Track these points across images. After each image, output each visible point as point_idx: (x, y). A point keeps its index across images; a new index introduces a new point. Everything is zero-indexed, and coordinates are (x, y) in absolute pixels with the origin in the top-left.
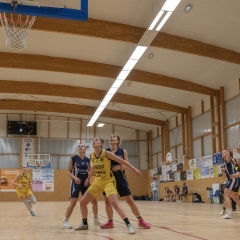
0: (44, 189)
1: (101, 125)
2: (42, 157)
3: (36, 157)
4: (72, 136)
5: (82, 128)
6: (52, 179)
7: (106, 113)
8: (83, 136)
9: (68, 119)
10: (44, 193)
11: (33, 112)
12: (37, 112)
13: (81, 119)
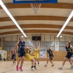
0: (43, 57)
1: (61, 37)
2: (42, 47)
3: (41, 47)
4: (52, 40)
5: (55, 38)
6: (45, 54)
7: (63, 33)
8: (55, 40)
9: (51, 35)
10: (43, 58)
11: (40, 33)
12: (41, 33)
13: (55, 35)
